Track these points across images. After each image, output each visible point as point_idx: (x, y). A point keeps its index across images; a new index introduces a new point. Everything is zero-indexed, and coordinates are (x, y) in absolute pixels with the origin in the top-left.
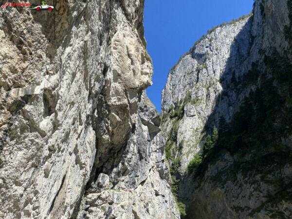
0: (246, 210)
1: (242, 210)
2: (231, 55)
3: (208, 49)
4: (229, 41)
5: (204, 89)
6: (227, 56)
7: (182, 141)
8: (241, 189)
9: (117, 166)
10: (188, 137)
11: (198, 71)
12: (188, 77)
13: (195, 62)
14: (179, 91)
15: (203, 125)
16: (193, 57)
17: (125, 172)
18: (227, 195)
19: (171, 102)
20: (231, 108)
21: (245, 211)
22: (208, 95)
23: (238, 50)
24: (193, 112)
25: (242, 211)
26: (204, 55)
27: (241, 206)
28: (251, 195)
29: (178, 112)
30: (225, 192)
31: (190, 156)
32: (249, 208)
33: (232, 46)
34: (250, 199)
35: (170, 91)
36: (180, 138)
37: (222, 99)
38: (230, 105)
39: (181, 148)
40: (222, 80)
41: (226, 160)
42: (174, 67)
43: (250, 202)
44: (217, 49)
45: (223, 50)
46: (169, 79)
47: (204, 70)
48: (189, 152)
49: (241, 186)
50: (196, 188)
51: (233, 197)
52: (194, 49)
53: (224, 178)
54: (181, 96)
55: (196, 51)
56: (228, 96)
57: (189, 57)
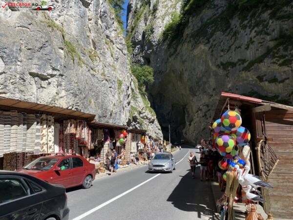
0: (240, 65)
7: (158, 2)
8: (236, 38)
18: (212, 51)
21: (238, 67)
25: (232, 67)
27: (232, 61)
30: (211, 47)
31: (166, 19)
32: (244, 61)
34: (247, 48)
43: (248, 52)
48: (165, 15)
49: (235, 34)
51: (222, 51)
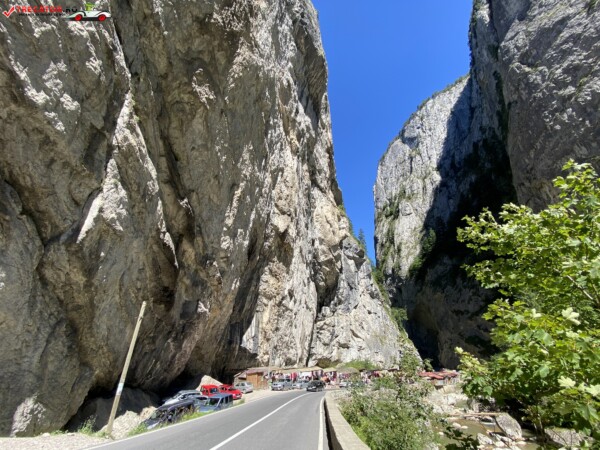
0: (466, 314)
1: (462, 313)
2: (448, 133)
3: (420, 130)
4: (445, 115)
5: (420, 181)
6: (444, 136)
7: (401, 243)
8: (461, 294)
9: (333, 299)
10: (405, 238)
11: (411, 158)
12: (400, 167)
13: (407, 148)
14: (392, 184)
15: (421, 224)
16: (404, 142)
17: (340, 302)
18: (447, 300)
19: (384, 199)
20: (451, 201)
22: (424, 188)
23: (457, 126)
24: (409, 209)
25: (462, 315)
26: (415, 138)
27: (461, 310)
28: (470, 299)
29: (394, 210)
30: (445, 296)
31: (409, 258)
32: (468, 312)
33: (449, 122)
34: (469, 303)
35: (382, 186)
36: (397, 241)
37: (441, 191)
38: (449, 198)
39: (399, 250)
40: (440, 168)
41: (445, 264)
42: (384, 157)
43: (470, 306)
44: (430, 130)
45: (438, 129)
46: (379, 172)
47: (418, 158)
48: (409, 254)
49: (460, 290)
50: (419, 291)
51: (453, 301)
52: (403, 131)
53: (443, 283)
54: (395, 191)
55: (406, 135)
56: (448, 187)
57: (398, 142)
